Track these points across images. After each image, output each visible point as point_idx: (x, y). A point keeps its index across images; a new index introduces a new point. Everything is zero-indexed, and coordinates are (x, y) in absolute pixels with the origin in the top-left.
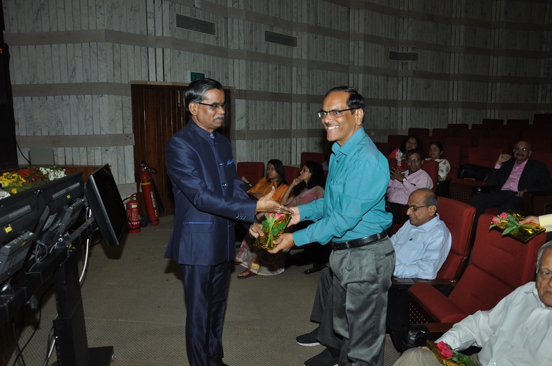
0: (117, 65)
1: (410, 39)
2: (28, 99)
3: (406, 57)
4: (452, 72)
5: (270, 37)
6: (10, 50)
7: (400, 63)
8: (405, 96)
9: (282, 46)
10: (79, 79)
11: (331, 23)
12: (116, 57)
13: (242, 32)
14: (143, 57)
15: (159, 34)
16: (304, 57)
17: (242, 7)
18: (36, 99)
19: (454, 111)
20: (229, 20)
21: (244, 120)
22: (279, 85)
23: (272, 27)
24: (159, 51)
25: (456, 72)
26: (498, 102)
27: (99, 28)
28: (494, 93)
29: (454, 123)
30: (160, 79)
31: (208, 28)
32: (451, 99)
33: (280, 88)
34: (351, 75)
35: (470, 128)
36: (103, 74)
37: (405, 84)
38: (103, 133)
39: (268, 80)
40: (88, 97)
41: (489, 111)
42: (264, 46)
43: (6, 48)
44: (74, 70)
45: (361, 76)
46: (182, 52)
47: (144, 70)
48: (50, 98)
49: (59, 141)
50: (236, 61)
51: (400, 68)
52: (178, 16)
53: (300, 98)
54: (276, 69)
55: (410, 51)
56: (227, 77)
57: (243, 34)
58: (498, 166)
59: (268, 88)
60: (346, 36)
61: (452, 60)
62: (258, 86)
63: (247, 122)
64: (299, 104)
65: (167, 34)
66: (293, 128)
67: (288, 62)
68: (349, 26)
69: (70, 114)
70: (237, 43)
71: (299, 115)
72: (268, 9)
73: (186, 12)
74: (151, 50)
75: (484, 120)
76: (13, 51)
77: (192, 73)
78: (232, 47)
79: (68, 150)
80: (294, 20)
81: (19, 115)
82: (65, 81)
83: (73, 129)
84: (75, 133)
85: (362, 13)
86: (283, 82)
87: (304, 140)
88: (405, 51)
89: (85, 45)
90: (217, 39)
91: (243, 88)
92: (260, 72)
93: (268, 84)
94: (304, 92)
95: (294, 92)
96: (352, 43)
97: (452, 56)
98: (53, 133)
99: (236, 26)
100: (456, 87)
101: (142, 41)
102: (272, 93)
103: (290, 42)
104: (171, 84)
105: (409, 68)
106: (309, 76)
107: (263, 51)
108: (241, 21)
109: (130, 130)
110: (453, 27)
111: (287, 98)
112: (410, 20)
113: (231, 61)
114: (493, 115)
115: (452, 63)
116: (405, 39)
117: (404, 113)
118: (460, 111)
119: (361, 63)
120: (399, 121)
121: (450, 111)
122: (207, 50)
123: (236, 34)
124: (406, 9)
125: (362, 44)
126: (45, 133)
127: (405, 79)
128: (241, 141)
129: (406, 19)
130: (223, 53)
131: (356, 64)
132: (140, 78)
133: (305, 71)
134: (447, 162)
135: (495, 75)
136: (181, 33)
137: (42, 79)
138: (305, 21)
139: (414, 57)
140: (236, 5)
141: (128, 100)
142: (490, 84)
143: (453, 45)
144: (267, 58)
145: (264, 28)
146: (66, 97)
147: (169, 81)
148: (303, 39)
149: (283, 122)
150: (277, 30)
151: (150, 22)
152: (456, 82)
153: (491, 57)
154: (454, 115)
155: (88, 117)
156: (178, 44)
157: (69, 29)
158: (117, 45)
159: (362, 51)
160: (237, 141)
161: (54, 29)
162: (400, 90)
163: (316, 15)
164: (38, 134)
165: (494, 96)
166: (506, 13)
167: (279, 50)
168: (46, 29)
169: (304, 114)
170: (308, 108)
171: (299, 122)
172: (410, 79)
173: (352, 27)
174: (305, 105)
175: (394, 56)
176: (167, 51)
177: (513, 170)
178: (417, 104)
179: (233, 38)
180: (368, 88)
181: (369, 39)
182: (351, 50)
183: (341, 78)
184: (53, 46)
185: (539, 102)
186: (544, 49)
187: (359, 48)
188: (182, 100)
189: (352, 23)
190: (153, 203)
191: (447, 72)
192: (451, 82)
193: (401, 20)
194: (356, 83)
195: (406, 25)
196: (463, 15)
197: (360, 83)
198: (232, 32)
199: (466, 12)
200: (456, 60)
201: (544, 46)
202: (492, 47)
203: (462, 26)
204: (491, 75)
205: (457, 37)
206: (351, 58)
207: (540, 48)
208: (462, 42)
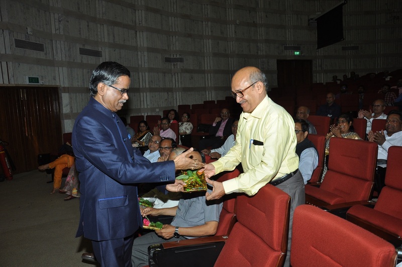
1: (177, 49)
3: (176, 60)
4: (206, 69)
5: (83, 52)
7: (172, 65)
8: (177, 85)
9: (92, 57)
11: (125, 41)
13: (63, 49)
15: (3, 52)
17: (62, 33)
20: (54, 42)
21: (69, 106)
23: (84, 45)
24: (4, 64)
25: (209, 68)
29: (210, 100)
30: (6, 82)
31: (39, 47)
32: (207, 86)
34: (140, 74)
37: (177, 78)
39: (83, 80)
42: (79, 58)
45: (147, 74)
46: (21, 64)
50: (60, 68)
51: (173, 67)
52: (15, 40)
54: (88, 72)
55: (178, 57)
56: (55, 79)
57: (64, 51)
60: (135, 49)
61: (206, 61)
62: (77, 84)
63: (71, 108)
65: (9, 52)
68: (137, 43)
70: (60, 56)
72: (80, 34)
73: (22, 37)
75: (226, 97)
77: (29, 78)
78: (57, 60)
80: (99, 40)
85: (145, 34)
88: (175, 57)
90: (46, 54)
91: (66, 85)
92: (77, 75)
93: (84, 83)
96: (139, 53)
97: (206, 58)
99: (59, 46)
100: (209, 78)
103: (97, 54)
104: (15, 86)
105: (179, 67)
107: (79, 61)
108: (62, 42)
110: (205, 40)
112: (177, 37)
113: (57, 68)
115: (206, 63)
116: (174, 49)
117: (178, 95)
118: (213, 93)
119: (146, 65)
120: (175, 101)
121: (207, 93)
122: (39, 62)
123: (59, 51)
124: (174, 30)
125: (146, 53)
127: (176, 74)
128: (67, 120)
129: (174, 37)
130: (51, 63)
131: (143, 66)
134: (191, 124)
135: (233, 69)
136: (20, 52)
138: (106, 40)
139: (181, 60)
140: (58, 32)
143: (205, 52)
144: (82, 66)
145: (78, 46)
147: (13, 83)
148: (106, 52)
150: (88, 47)
152: (209, 75)
153: (230, 58)
154: (210, 95)
159: (146, 58)
160: (65, 121)
162: (174, 82)
163: (114, 36)
166: (235, 32)
167: (90, 60)
172: (179, 74)
173: (139, 43)
175: (168, 60)
176: (10, 64)
178: (185, 90)
179: (57, 53)
180: (152, 81)
181: (150, 50)
182: (139, 58)
183: (133, 76)
186: (259, 54)
187: (144, 56)
188: (23, 96)
189: (138, 40)
190: (8, 165)
191: (203, 69)
192: (206, 75)
193: (171, 37)
194: (144, 78)
195: (174, 40)
196: (210, 34)
197: (147, 78)
198: (57, 50)
199: (212, 31)
200: (208, 61)
201: (259, 52)
202: (229, 53)
203: (210, 40)
204: (230, 69)
205: (208, 47)
206: (140, 62)
207: (258, 53)
208: (210, 49)
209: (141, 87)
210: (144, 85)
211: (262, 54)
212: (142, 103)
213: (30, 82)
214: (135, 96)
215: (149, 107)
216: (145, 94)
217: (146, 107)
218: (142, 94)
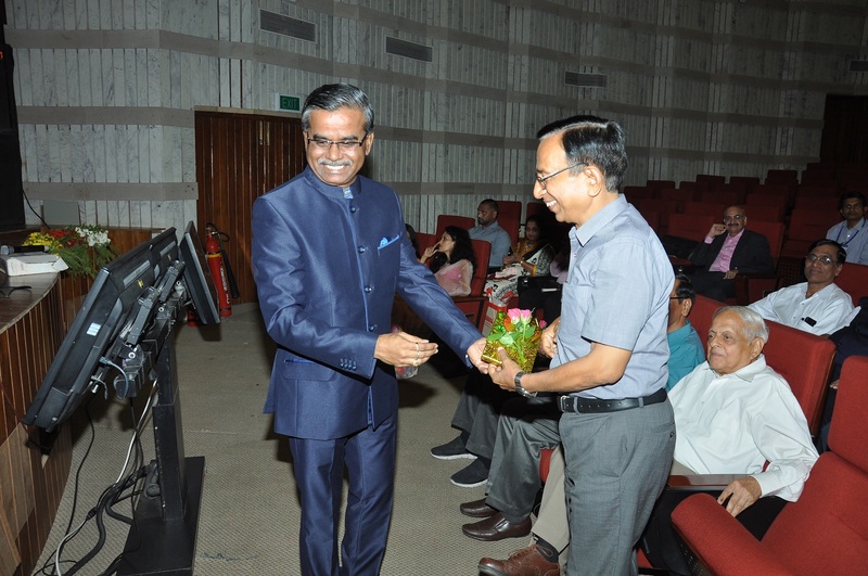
0: (175, 82)
1: (596, 54)
2: (41, 128)
3: (589, 80)
4: (655, 105)
5: (394, 47)
6: (14, 54)
7: (581, 90)
9: (411, 60)
10: (120, 101)
11: (482, 27)
12: (174, 70)
13: (353, 38)
14: (211, 72)
15: (236, 38)
16: (442, 76)
17: (354, 2)
18: (53, 128)
19: (657, 161)
20: (335, 20)
22: (405, 117)
23: (396, 32)
24: (236, 64)
25: (661, 105)
26: (719, 150)
27: (150, 27)
28: (714, 137)
29: (657, 179)
30: (236, 105)
31: (304, 31)
32: (652, 145)
33: (405, 122)
34: (509, 105)
35: (677, 187)
36: (155, 96)
38: (154, 181)
39: (389, 110)
40: (132, 128)
41: (706, 163)
42: (385, 60)
43: (8, 51)
44: (112, 88)
45: (523, 107)
46: (268, 65)
47: (213, 91)
48: (76, 128)
49: (87, 191)
51: (580, 96)
52: (263, 13)
53: (434, 137)
54: (401, 93)
55: (595, 72)
57: (354, 42)
58: (709, 240)
59: (389, 121)
60: (503, 47)
61: (656, 86)
64: (433, 146)
65: (248, 39)
66: (425, 180)
67: (418, 83)
68: (507, 32)
69: (105, 153)
70: (345, 54)
71: (432, 162)
72: (391, 5)
73: (274, 7)
74: (224, 61)
75: (698, 176)
76: (19, 56)
77: (281, 97)
78: (338, 60)
79: (102, 204)
80: (429, 22)
81: (27, 152)
82: (98, 103)
83: (108, 174)
84: (112, 179)
85: (528, 14)
86: (411, 113)
87: (439, 198)
88: (588, 72)
89: (130, 52)
90: (318, 47)
92: (378, 98)
93: (389, 116)
94: (441, 129)
95: (426, 128)
96: (511, 59)
97: (656, 80)
98: (78, 180)
99: (345, 30)
100: (660, 127)
101: (211, 48)
102: (395, 128)
103: (421, 54)
104: (251, 112)
105: (594, 97)
106: (448, 104)
107: (383, 66)
108: (353, 22)
109: (192, 178)
110: (659, 39)
111: (416, 136)
112: (597, 26)
114: (712, 169)
115: (655, 92)
116: (589, 54)
118: (666, 163)
119: (524, 87)
121: (651, 161)
122: (303, 63)
123: (345, 41)
124: (591, 10)
125: (525, 59)
126: (67, 179)
129: (590, 26)
130: (326, 68)
131: (516, 89)
132: (207, 102)
133: (442, 98)
135: (716, 111)
136: (268, 38)
137: (63, 100)
138: (444, 24)
139: (601, 81)
141: (190, 134)
142: (709, 124)
143: (657, 64)
144: (388, 77)
145: (386, 33)
146: (99, 128)
147: (250, 107)
148: (441, 50)
149: (409, 171)
150: (404, 37)
151: (224, 21)
152: (660, 120)
153: (712, 85)
154: (657, 167)
155: (131, 157)
156: (262, 55)
157: (106, 27)
158: (176, 53)
159: (525, 70)
161: (83, 27)
163: (461, 16)
164: (57, 180)
165: (714, 142)
166: (734, 22)
167: (407, 65)
168: (70, 26)
169: (440, 161)
170: (446, 152)
171: (432, 171)
173: (512, 35)
174: (441, 147)
175: (572, 79)
176: (248, 64)
177: (725, 245)
179: (340, 47)
180: (533, 124)
181: (537, 52)
182: (509, 68)
183: (494, 109)
184: (80, 51)
185: (777, 153)
186: (784, 77)
187: (521, 65)
188: (264, 136)
189: (512, 28)
190: (224, 284)
191: (648, 105)
192: (654, 120)
193: (584, 26)
194: (516, 116)
195: (590, 34)
196: (673, 23)
197: (522, 117)
198: (339, 38)
199: (678, 18)
200: (662, 88)
201: (785, 73)
202: (713, 71)
203: (672, 38)
204: (710, 110)
205: (664, 53)
206: (510, 79)
207: (780, 75)
208: (670, 61)
209: (508, 135)
210: (515, 132)
211: (791, 78)
212: (506, 173)
213: (281, 107)
214: (492, 154)
215: (520, 183)
216: (514, 151)
217: (513, 182)
218: (507, 152)
